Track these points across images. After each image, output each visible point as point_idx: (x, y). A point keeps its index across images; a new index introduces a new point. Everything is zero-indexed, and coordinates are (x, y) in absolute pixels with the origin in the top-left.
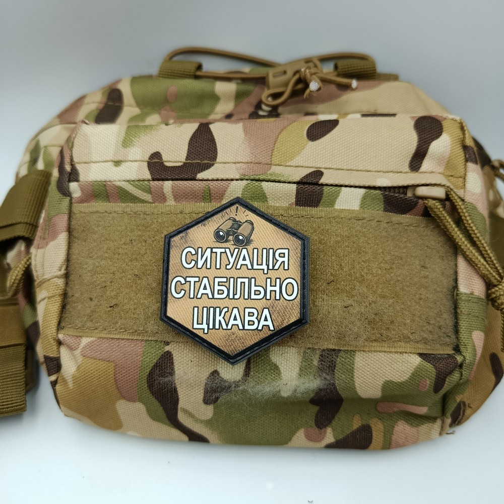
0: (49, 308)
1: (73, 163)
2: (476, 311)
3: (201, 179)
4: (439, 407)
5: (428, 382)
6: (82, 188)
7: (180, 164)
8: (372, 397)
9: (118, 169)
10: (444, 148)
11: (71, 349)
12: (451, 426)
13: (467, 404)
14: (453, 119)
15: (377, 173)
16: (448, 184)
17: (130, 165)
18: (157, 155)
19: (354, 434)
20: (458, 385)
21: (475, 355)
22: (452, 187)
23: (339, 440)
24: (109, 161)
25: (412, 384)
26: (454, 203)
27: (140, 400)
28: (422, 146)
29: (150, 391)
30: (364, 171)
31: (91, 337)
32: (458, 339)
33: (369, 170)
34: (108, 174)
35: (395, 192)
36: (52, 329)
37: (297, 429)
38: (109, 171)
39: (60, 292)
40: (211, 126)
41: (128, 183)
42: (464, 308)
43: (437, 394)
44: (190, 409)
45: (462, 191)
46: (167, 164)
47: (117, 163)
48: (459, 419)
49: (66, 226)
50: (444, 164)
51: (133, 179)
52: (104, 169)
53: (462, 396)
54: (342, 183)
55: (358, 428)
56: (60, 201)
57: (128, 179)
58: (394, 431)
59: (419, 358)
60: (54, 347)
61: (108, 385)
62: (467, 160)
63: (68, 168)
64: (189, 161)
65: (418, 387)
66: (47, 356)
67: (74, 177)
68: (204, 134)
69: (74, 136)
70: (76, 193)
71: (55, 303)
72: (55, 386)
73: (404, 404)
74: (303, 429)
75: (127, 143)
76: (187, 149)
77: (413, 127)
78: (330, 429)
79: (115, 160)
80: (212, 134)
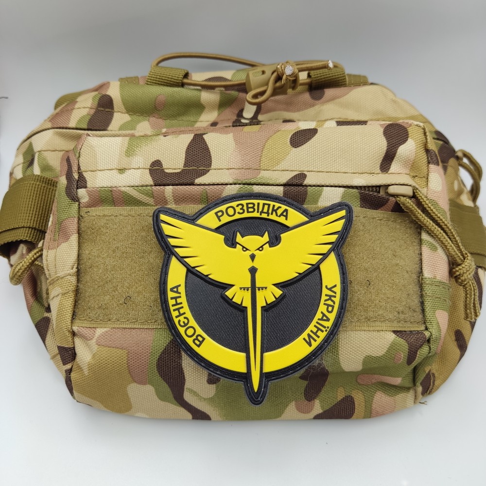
0: (63, 303)
1: (80, 171)
2: (439, 293)
3: (198, 183)
4: (411, 377)
5: (402, 355)
6: (90, 194)
7: (179, 171)
8: (354, 370)
9: (121, 175)
10: (410, 151)
12: (423, 394)
13: (436, 375)
14: (417, 125)
15: (353, 175)
16: (414, 184)
17: (134, 172)
18: (157, 163)
19: (339, 404)
20: (427, 357)
21: (440, 330)
22: (417, 187)
23: (326, 411)
24: (114, 169)
25: (389, 357)
26: (419, 200)
28: (391, 150)
29: (159, 374)
30: (341, 173)
31: (105, 328)
32: (424, 315)
33: (346, 171)
34: (114, 181)
35: (369, 190)
36: (67, 322)
37: (291, 401)
39: (73, 288)
40: (204, 136)
41: (132, 188)
42: (428, 290)
43: (410, 366)
44: (195, 389)
45: (425, 189)
46: (165, 170)
47: (122, 171)
48: (430, 389)
49: (76, 228)
50: (410, 165)
51: (136, 185)
52: (109, 177)
53: (430, 367)
54: (323, 184)
55: (342, 400)
56: (70, 206)
57: (132, 185)
58: (374, 401)
59: (394, 335)
60: (68, 338)
61: (121, 370)
62: (429, 163)
63: (76, 176)
64: (186, 168)
65: (394, 360)
66: (62, 347)
67: (82, 184)
68: (199, 144)
69: (80, 146)
70: (84, 198)
71: (68, 298)
72: (70, 374)
73: (381, 375)
74: (294, 402)
75: (129, 152)
76: (184, 157)
77: (382, 134)
78: (318, 401)
79: (119, 168)
80: (206, 143)
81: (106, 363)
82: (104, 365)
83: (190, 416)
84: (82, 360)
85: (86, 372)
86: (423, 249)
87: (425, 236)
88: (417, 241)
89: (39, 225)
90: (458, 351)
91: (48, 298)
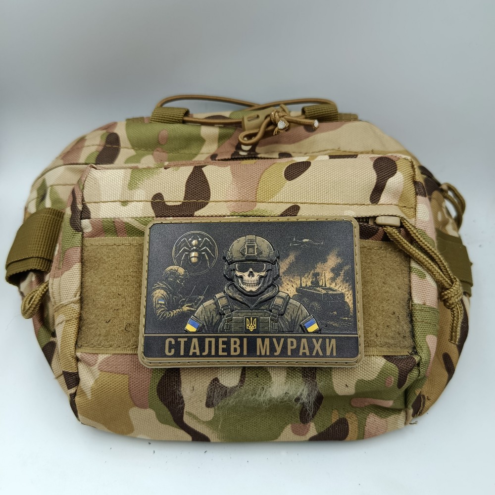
0: (67, 329)
1: (84, 203)
2: (429, 319)
3: (198, 215)
4: (402, 399)
5: (393, 379)
6: (93, 224)
7: (180, 203)
8: (347, 394)
9: (124, 207)
10: (398, 184)
11: (89, 365)
12: (414, 416)
13: (426, 397)
14: (405, 159)
15: (344, 206)
16: (402, 215)
17: (136, 205)
18: (158, 196)
19: (333, 426)
20: (417, 380)
21: (429, 355)
22: (405, 217)
23: (321, 433)
24: (117, 201)
25: (380, 381)
26: (407, 229)
27: (151, 407)
28: (381, 182)
29: (160, 398)
30: (333, 204)
31: (107, 354)
32: (414, 342)
33: (337, 203)
34: (117, 212)
36: (70, 348)
37: (286, 424)
38: (117, 210)
39: (76, 315)
40: (203, 169)
41: (134, 220)
42: (418, 316)
43: (401, 389)
44: (194, 412)
45: (413, 219)
46: (166, 203)
47: (124, 203)
48: (420, 410)
49: (79, 257)
50: (399, 197)
51: (139, 217)
52: (112, 208)
53: (420, 390)
55: (336, 422)
56: (74, 236)
57: (134, 217)
58: (367, 423)
59: (384, 360)
60: (72, 364)
61: (123, 395)
62: (417, 194)
63: (80, 207)
64: (186, 201)
65: (385, 384)
66: (66, 372)
67: (85, 215)
68: (198, 177)
69: (84, 179)
70: (87, 228)
71: (72, 325)
72: (74, 398)
73: (373, 398)
74: (290, 425)
75: (132, 185)
76: (184, 190)
77: (372, 167)
78: (313, 423)
79: (122, 201)
80: (205, 176)
81: (109, 388)
82: (106, 389)
83: (189, 438)
84: (85, 385)
85: (89, 396)
86: (412, 277)
87: (414, 265)
88: (406, 269)
89: (47, 255)
90: (446, 374)
91: (54, 324)
